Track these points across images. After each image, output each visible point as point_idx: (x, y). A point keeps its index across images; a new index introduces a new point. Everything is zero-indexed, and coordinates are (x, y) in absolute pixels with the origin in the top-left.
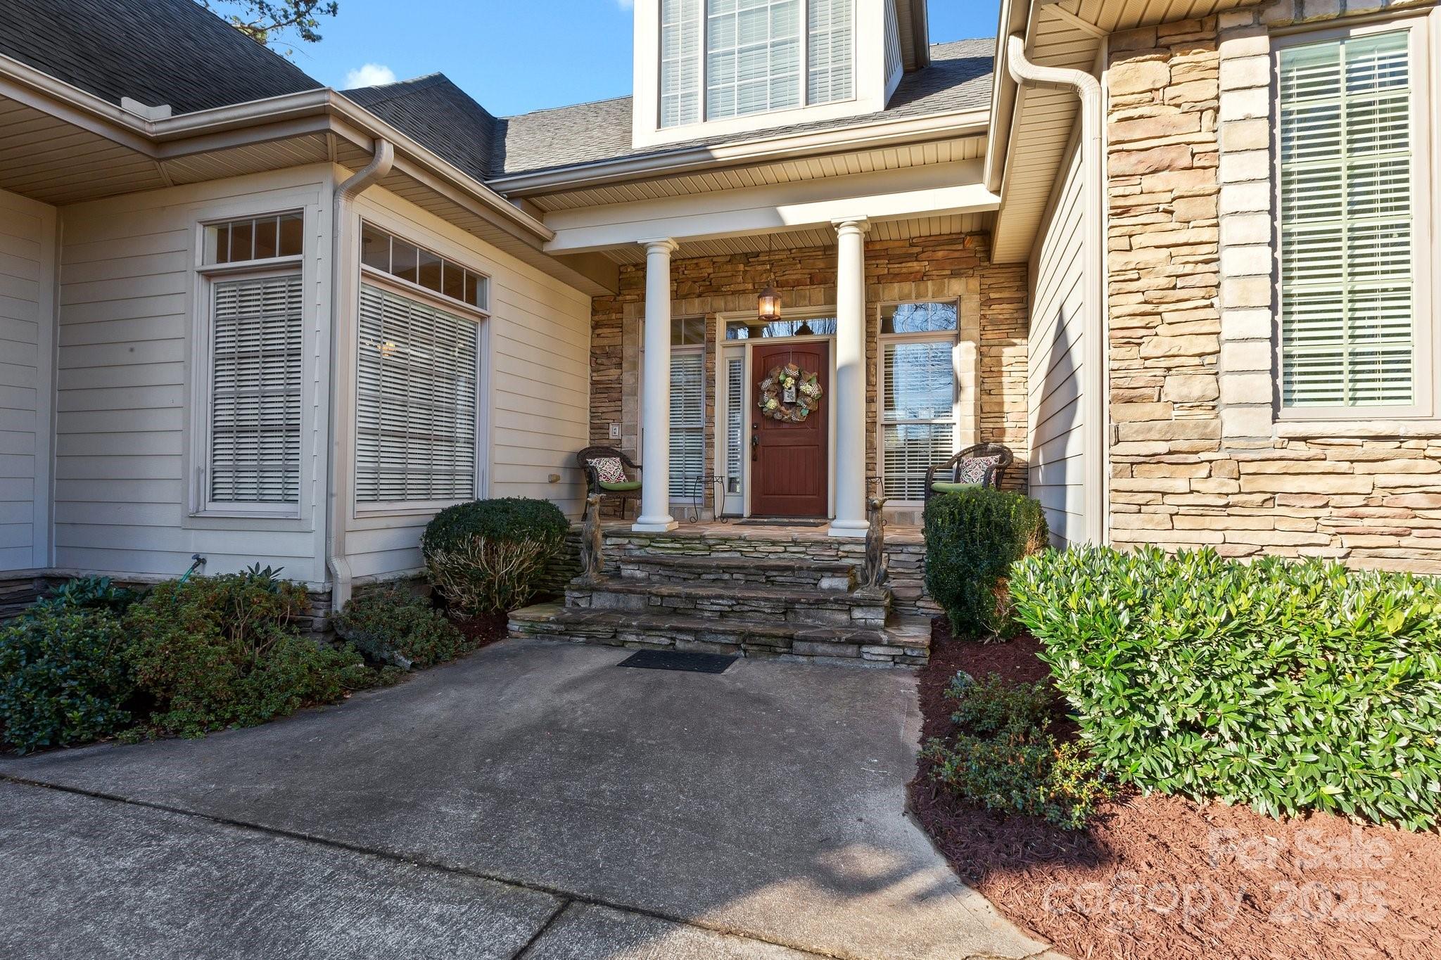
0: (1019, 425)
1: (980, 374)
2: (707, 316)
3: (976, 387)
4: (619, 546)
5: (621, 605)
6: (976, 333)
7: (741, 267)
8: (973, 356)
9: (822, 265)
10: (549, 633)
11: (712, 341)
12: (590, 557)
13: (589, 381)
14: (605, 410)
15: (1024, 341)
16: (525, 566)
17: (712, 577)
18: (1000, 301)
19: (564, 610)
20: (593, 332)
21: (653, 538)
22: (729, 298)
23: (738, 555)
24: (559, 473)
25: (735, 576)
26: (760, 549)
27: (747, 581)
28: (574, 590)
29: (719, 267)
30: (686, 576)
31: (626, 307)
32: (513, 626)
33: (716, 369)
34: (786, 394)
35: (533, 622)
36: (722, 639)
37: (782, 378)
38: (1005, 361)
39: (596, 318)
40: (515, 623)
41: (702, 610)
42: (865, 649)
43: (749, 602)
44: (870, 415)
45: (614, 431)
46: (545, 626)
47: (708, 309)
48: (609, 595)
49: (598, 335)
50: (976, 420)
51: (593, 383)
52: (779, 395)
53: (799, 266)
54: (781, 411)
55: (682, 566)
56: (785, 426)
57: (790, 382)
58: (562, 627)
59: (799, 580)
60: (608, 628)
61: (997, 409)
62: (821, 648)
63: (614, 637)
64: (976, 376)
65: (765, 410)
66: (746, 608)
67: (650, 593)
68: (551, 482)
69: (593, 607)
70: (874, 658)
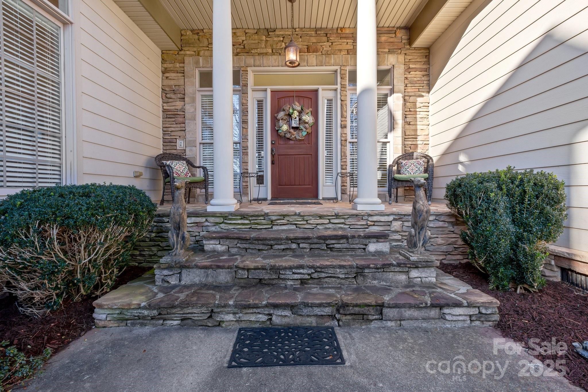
0: (425, 142)
1: (404, 112)
2: (242, 69)
3: (403, 120)
4: (197, 224)
5: (210, 280)
6: (402, 88)
7: (264, 38)
8: (401, 102)
9: (314, 41)
10: (141, 320)
11: (246, 85)
12: (178, 236)
13: (161, 109)
14: (173, 129)
15: (427, 95)
16: (111, 251)
17: (283, 247)
18: (415, 70)
19: (155, 290)
20: (163, 76)
21: (225, 217)
22: (257, 57)
23: (294, 227)
24: (142, 170)
25: (301, 245)
26: (311, 222)
27: (311, 249)
28: (164, 269)
29: (250, 37)
30: (261, 247)
31: (187, 60)
32: (100, 315)
33: (249, 104)
34: (293, 121)
35: (122, 310)
36: (318, 311)
37: (291, 111)
38: (418, 105)
39: (165, 65)
40: (101, 311)
41: (284, 279)
42: (446, 311)
43: (326, 270)
44: (344, 135)
45: (180, 144)
46: (135, 313)
47: (243, 64)
48: (198, 271)
49: (167, 77)
50: (402, 140)
51: (164, 111)
52: (289, 123)
53: (300, 39)
54: (290, 132)
55: (258, 239)
56: (291, 142)
57: (296, 114)
58: (155, 312)
59: (352, 246)
60: (204, 310)
61: (413, 133)
62: (408, 313)
63: (210, 317)
64: (403, 113)
65: (280, 131)
66: (323, 275)
67: (237, 267)
68: (136, 177)
69: (183, 283)
70: (455, 318)
